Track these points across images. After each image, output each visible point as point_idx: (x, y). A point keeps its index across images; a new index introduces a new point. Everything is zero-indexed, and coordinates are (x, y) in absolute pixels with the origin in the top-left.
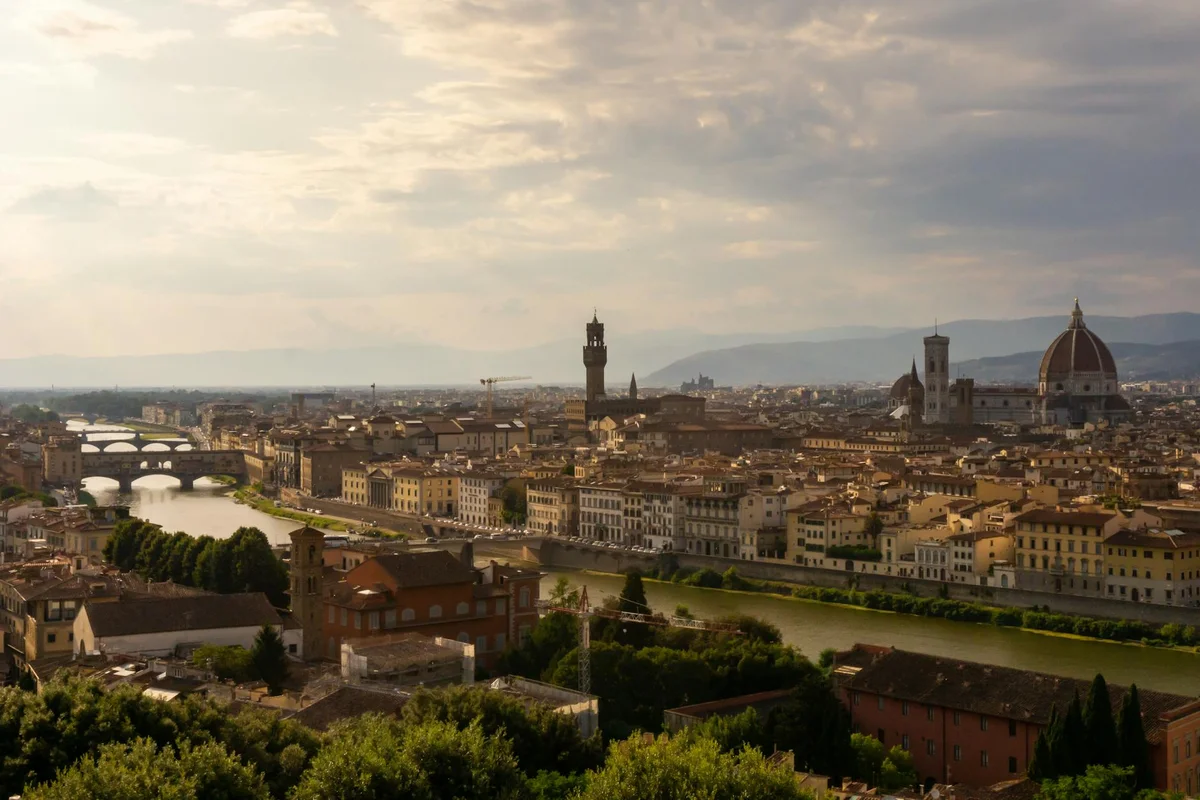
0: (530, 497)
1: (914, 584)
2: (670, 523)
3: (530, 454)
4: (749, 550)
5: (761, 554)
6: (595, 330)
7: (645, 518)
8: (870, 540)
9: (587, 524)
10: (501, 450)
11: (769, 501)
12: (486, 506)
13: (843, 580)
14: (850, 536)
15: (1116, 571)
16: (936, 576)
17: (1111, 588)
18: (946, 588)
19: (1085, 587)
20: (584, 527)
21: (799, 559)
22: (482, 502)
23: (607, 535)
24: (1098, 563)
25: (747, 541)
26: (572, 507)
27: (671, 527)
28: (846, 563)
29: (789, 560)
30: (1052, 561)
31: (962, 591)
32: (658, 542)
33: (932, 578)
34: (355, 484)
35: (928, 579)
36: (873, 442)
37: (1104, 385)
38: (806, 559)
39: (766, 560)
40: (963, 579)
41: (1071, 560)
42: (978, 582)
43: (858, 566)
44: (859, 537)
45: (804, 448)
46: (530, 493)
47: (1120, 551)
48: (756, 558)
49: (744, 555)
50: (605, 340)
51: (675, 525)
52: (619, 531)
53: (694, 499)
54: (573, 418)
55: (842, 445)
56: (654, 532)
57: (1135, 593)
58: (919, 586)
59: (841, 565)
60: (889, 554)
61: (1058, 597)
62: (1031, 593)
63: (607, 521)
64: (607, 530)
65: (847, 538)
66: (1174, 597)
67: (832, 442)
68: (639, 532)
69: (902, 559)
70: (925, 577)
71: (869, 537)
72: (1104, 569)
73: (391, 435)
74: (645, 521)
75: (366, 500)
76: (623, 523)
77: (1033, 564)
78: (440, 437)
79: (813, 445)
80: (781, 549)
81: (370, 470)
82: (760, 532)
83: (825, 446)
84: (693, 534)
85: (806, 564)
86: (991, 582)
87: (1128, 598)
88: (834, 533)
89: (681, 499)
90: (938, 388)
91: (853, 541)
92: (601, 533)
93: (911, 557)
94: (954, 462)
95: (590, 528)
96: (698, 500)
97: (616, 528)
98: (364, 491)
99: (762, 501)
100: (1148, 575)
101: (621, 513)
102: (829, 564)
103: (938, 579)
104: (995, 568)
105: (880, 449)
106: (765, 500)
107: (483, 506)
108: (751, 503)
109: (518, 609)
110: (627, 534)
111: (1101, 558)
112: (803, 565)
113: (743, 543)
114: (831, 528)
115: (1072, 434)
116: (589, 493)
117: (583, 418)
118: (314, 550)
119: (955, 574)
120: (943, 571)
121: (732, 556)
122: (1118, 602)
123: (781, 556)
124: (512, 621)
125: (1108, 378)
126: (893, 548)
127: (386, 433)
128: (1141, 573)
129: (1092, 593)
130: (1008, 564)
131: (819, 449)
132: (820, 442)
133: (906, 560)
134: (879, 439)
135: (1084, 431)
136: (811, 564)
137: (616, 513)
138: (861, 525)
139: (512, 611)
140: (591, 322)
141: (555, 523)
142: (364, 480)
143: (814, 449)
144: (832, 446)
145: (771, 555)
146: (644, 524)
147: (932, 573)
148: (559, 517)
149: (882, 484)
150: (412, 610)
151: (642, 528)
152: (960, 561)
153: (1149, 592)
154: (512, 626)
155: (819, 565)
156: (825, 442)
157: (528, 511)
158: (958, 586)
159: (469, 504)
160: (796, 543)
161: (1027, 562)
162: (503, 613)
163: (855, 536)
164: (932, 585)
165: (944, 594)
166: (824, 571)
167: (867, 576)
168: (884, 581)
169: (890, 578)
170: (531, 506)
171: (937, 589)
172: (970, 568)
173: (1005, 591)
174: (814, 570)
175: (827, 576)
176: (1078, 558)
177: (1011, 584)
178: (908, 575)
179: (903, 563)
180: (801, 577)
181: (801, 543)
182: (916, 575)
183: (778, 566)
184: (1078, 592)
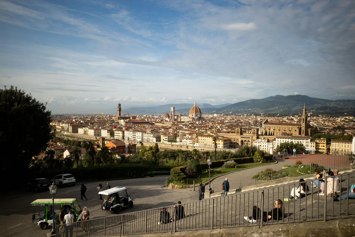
6: (120, 105)
7: (136, 136)
8: (174, 139)
10: (104, 125)
11: (157, 133)
13: (171, 146)
20: (125, 138)
21: (163, 142)
22: (106, 134)
26: (123, 134)
27: (141, 138)
30: (204, 142)
31: (190, 147)
32: (139, 140)
34: (81, 131)
39: (158, 142)
40: (190, 145)
42: (192, 145)
43: (173, 143)
46: (115, 132)
48: (156, 142)
49: (154, 142)
56: (138, 138)
59: (170, 143)
61: (205, 148)
62: (201, 147)
64: (130, 138)
65: (171, 139)
66: (223, 147)
67: (160, 124)
68: (135, 138)
72: (212, 143)
75: (83, 134)
78: (94, 123)
79: (157, 124)
81: (84, 128)
82: (156, 138)
84: (145, 139)
86: (194, 146)
89: (142, 133)
92: (128, 138)
93: (182, 142)
96: (146, 133)
98: (83, 132)
100: (219, 144)
101: (132, 135)
102: (168, 143)
104: (195, 143)
108: (155, 134)
113: (153, 140)
114: (168, 137)
117: (117, 120)
120: (187, 144)
121: (152, 142)
123: (160, 142)
125: (200, 114)
126: (178, 140)
129: (210, 147)
130: (197, 143)
136: (165, 143)
138: (173, 137)
142: (83, 130)
147: (185, 144)
148: (121, 136)
153: (219, 146)
161: (200, 143)
164: (185, 146)
165: (187, 147)
166: (167, 144)
167: (175, 145)
168: (177, 146)
169: (178, 145)
170: (115, 134)
171: (186, 147)
172: (191, 143)
173: (197, 147)
174: (166, 144)
175: (168, 145)
176: (208, 141)
177: (198, 146)
178: (181, 145)
179: (180, 143)
180: (164, 145)
181: (163, 140)
182: (182, 145)
183: (160, 143)
184: (208, 146)
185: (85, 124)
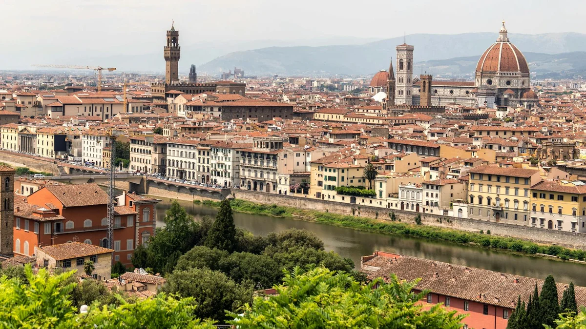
0: (132, 148)
1: (398, 214)
2: (229, 168)
3: (128, 120)
4: (284, 187)
5: (292, 191)
6: (173, 36)
7: (212, 164)
8: (367, 183)
9: (171, 168)
10: (107, 116)
11: (298, 155)
12: (102, 154)
13: (349, 209)
14: (354, 180)
15: (538, 208)
16: (412, 209)
17: (534, 219)
18: (419, 217)
19: (516, 218)
20: (169, 170)
21: (319, 195)
22: (99, 151)
23: (186, 175)
24: (525, 202)
25: (283, 181)
26: (161, 156)
27: (230, 171)
28: (351, 198)
29: (312, 195)
30: (493, 201)
31: (431, 219)
32: (221, 181)
33: (410, 209)
34: (10, 137)
35: (407, 210)
36: (362, 116)
37: (521, 82)
38: (323, 195)
39: (296, 195)
40: (432, 211)
41: (507, 200)
42: (441, 213)
43: (359, 201)
44: (360, 181)
45: (315, 120)
46: (132, 146)
47: (541, 194)
48: (288, 194)
49: (280, 191)
50: (179, 42)
51: (233, 170)
52: (194, 173)
53: (246, 154)
54: (158, 95)
55: (342, 118)
56: (218, 174)
57: (550, 223)
58: (401, 215)
59: (348, 200)
60: (381, 193)
61: (497, 225)
62: (479, 222)
63: (186, 166)
64: (186, 172)
65: (352, 181)
66: (577, 227)
67: (335, 116)
68: (208, 174)
69: (389, 196)
70: (405, 209)
71: (367, 181)
72: (529, 207)
73: (33, 104)
74: (212, 166)
75: (17, 149)
76: (197, 168)
77: (480, 202)
78: (66, 106)
79: (321, 118)
80: (305, 187)
81: (20, 128)
82: (291, 176)
83: (330, 119)
84: (245, 176)
85: (323, 198)
86: (450, 214)
87: (546, 226)
88: (343, 178)
89: (237, 152)
90: (405, 81)
91: (356, 183)
92: (182, 173)
93: (396, 195)
94: (421, 132)
95: (173, 170)
96: (249, 153)
97: (192, 171)
98: (16, 142)
99: (293, 155)
100: (560, 212)
101: (196, 161)
102: (339, 199)
103: (415, 210)
104: (454, 204)
105: (368, 122)
106: (295, 155)
107: (99, 154)
108: (285, 156)
109: (142, 223)
110: (199, 175)
111: (528, 199)
112: (321, 199)
113: (280, 184)
114: (341, 175)
115: (500, 115)
116: (174, 146)
117: (164, 96)
118: (9, 180)
119: (426, 207)
120: (418, 205)
121: (272, 191)
122: (538, 229)
123: (306, 192)
124: (137, 231)
125: (523, 77)
126: (384, 189)
127: (30, 103)
128: (555, 210)
129: (521, 223)
130: (463, 202)
131: (326, 121)
132: (326, 115)
133: (392, 197)
134: (366, 114)
135: (507, 113)
136: (326, 198)
137: (192, 161)
138: (361, 174)
139: (138, 224)
140: (170, 30)
141: (149, 166)
142: (17, 135)
143: (323, 120)
144: (334, 119)
145: (299, 191)
146: (211, 169)
147: (410, 207)
148: (153, 162)
149: (375, 145)
150: (73, 223)
151: (210, 172)
152: (430, 199)
153: (560, 222)
154: (137, 234)
155: (331, 199)
156: (330, 115)
157: (131, 159)
158: (429, 215)
159: (89, 152)
160: (317, 184)
161: (476, 201)
162: (132, 225)
163: (357, 180)
164: (410, 213)
165: (418, 221)
166: (335, 203)
167: (366, 207)
168: (377, 211)
169: (381, 209)
170: (132, 155)
171: (413, 217)
172: (436, 204)
173: (461, 220)
174: (328, 202)
175: (338, 207)
176: (512, 199)
177: (465, 215)
178: (394, 207)
179: (391, 200)
180: (319, 207)
181: (320, 183)
182: (399, 207)
183: (305, 199)
184: (511, 221)
185: (34, 109)
